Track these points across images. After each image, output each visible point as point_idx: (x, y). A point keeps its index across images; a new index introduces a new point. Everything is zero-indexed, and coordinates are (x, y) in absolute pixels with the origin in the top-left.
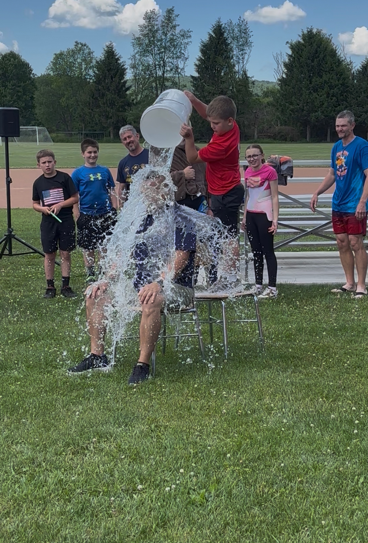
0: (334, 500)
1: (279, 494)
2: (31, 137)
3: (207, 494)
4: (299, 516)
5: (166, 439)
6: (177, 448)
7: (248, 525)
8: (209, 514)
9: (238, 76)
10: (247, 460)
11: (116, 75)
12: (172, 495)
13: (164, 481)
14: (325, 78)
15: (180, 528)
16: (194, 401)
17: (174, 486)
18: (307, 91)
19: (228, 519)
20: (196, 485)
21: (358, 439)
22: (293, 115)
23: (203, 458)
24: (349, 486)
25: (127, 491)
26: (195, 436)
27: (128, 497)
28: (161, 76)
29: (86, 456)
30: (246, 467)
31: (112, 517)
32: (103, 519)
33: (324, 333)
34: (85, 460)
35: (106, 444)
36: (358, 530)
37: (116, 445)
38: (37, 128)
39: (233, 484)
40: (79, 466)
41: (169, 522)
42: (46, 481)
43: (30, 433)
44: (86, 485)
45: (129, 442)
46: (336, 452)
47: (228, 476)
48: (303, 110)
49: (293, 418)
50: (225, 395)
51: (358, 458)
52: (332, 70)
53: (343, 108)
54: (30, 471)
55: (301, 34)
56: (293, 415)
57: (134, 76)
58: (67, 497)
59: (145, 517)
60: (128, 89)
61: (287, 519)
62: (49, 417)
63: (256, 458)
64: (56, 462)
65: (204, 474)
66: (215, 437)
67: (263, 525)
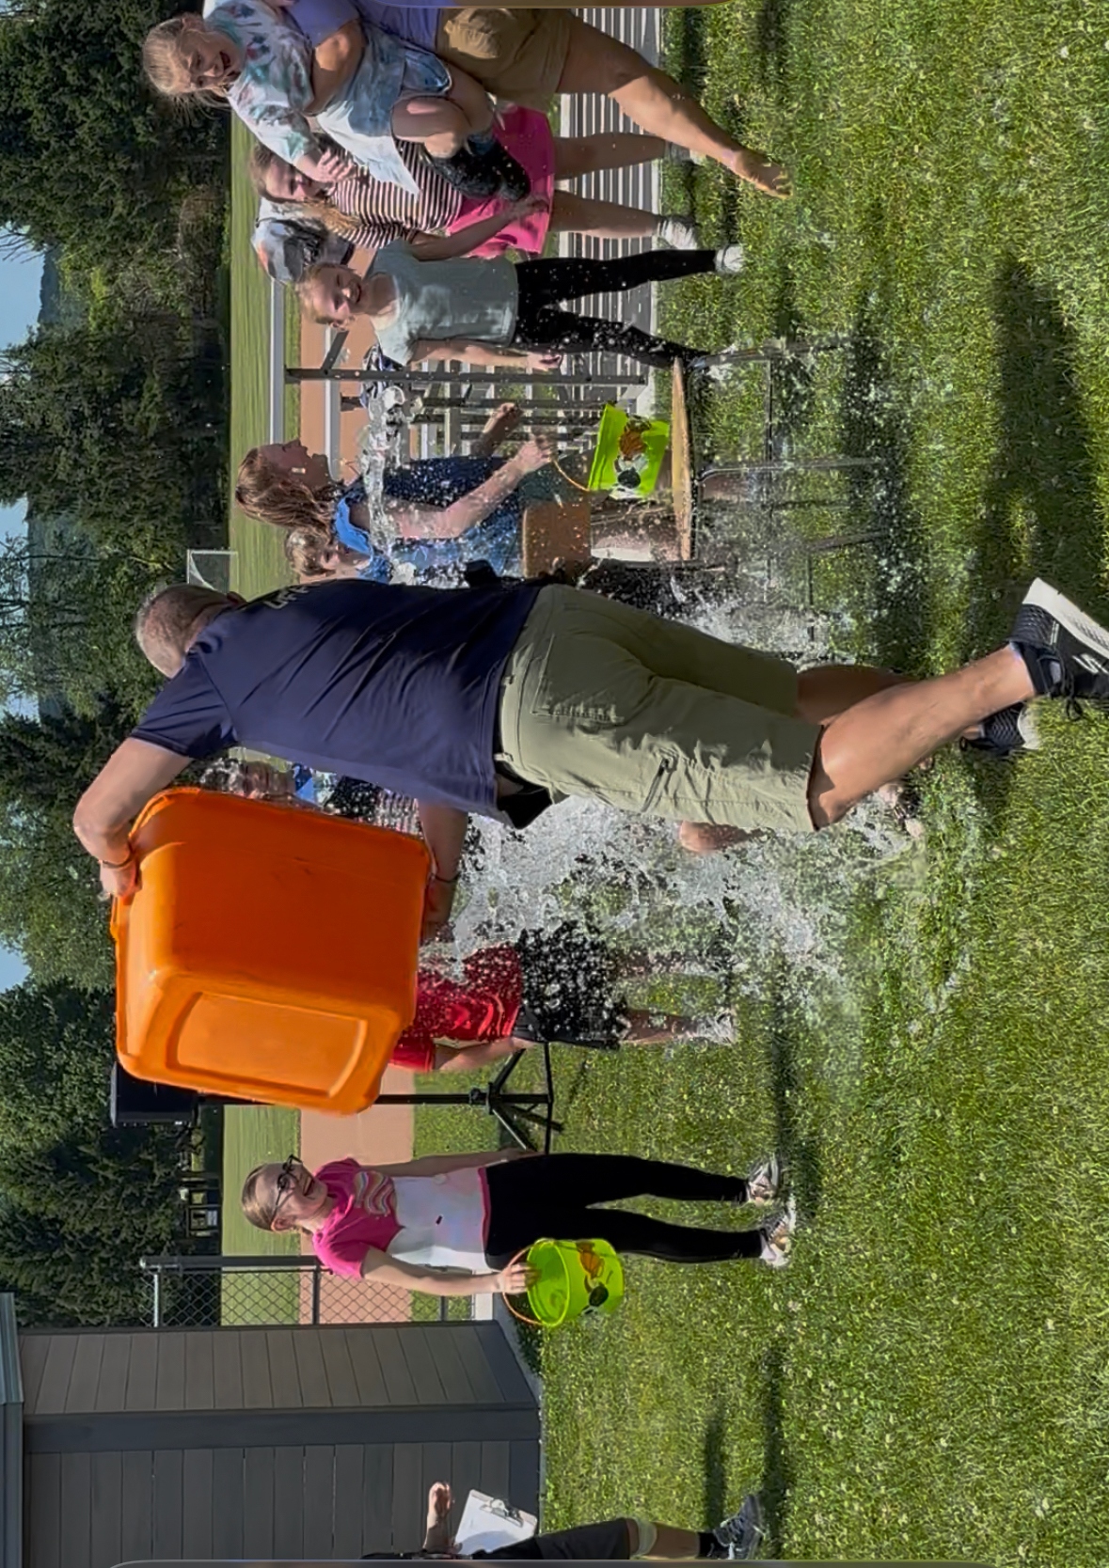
9: (26, 375)
11: (25, 747)
18: (71, 157)
22: (145, 206)
28: (30, 611)
48: (129, 172)
57: (29, 693)
60: (68, 711)
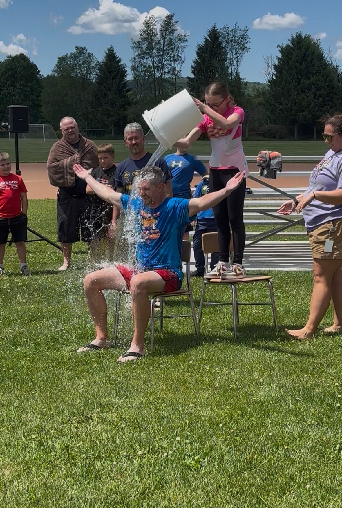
0: (318, 466)
1: (267, 460)
2: (38, 134)
3: (201, 460)
4: (285, 480)
5: (164, 410)
7: (238, 488)
8: (203, 477)
10: (238, 429)
11: (117, 76)
12: (169, 460)
13: (162, 448)
14: (312, 79)
15: (176, 490)
16: (189, 376)
18: (296, 92)
19: (220, 482)
20: (191, 451)
21: (340, 412)
22: (282, 114)
23: (198, 428)
25: (128, 456)
26: (190, 407)
27: (129, 462)
29: (90, 425)
30: (236, 436)
31: (114, 480)
32: (106, 482)
34: (89, 428)
35: (109, 414)
36: (340, 493)
37: (118, 415)
38: (43, 125)
39: (225, 451)
40: (84, 434)
41: (166, 485)
42: (53, 447)
43: (39, 404)
44: (90, 451)
45: (129, 413)
46: (320, 423)
47: (220, 444)
49: (280, 392)
50: (218, 371)
52: (319, 73)
53: (329, 108)
54: (39, 438)
55: (290, 38)
56: (280, 389)
57: (134, 77)
58: (73, 461)
59: (145, 480)
61: (274, 483)
62: (56, 390)
63: (246, 427)
64: (62, 430)
65: (198, 442)
66: (209, 409)
67: (253, 489)
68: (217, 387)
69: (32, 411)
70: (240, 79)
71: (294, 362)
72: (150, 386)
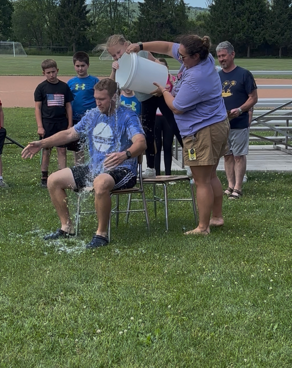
0: (254, 342)
1: (210, 337)
2: (9, 50)
3: (152, 337)
4: (226, 354)
5: (120, 293)
6: (128, 300)
7: (185, 362)
8: (154, 353)
9: (176, 3)
10: (184, 310)
12: (125, 337)
13: (118, 327)
14: (246, 5)
15: (131, 364)
16: (141, 263)
17: (126, 331)
19: (169, 357)
20: (144, 329)
21: (273, 294)
22: (220, 36)
23: (149, 309)
24: (266, 331)
25: (89, 334)
26: (143, 290)
27: (89, 339)
28: (114, 2)
29: (55, 306)
30: (183, 316)
31: (76, 355)
32: (69, 357)
33: (245, 210)
34: (54, 309)
35: (72, 296)
36: (273, 366)
37: (79, 297)
38: (13, 43)
39: (173, 329)
40: (49, 314)
41: (122, 359)
42: (23, 326)
43: (10, 288)
44: (55, 329)
45: (90, 295)
46: (255, 304)
47: (169, 323)
48: (229, 32)
49: (220, 277)
50: (166, 259)
51: (273, 309)
54: (10, 318)
56: (220, 275)
57: (93, 2)
58: (40, 339)
59: (103, 355)
60: (88, 12)
61: (217, 357)
62: (25, 275)
63: (192, 308)
64: (30, 311)
65: (150, 321)
66: (159, 292)
67: (198, 362)
68: (166, 273)
69: (4, 294)
70: (184, 4)
71: (232, 251)
72: (107, 272)
